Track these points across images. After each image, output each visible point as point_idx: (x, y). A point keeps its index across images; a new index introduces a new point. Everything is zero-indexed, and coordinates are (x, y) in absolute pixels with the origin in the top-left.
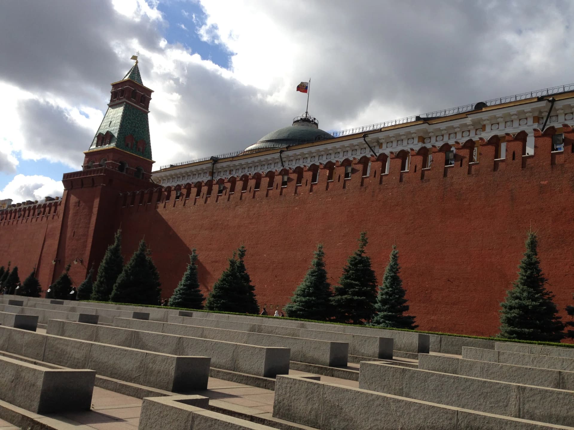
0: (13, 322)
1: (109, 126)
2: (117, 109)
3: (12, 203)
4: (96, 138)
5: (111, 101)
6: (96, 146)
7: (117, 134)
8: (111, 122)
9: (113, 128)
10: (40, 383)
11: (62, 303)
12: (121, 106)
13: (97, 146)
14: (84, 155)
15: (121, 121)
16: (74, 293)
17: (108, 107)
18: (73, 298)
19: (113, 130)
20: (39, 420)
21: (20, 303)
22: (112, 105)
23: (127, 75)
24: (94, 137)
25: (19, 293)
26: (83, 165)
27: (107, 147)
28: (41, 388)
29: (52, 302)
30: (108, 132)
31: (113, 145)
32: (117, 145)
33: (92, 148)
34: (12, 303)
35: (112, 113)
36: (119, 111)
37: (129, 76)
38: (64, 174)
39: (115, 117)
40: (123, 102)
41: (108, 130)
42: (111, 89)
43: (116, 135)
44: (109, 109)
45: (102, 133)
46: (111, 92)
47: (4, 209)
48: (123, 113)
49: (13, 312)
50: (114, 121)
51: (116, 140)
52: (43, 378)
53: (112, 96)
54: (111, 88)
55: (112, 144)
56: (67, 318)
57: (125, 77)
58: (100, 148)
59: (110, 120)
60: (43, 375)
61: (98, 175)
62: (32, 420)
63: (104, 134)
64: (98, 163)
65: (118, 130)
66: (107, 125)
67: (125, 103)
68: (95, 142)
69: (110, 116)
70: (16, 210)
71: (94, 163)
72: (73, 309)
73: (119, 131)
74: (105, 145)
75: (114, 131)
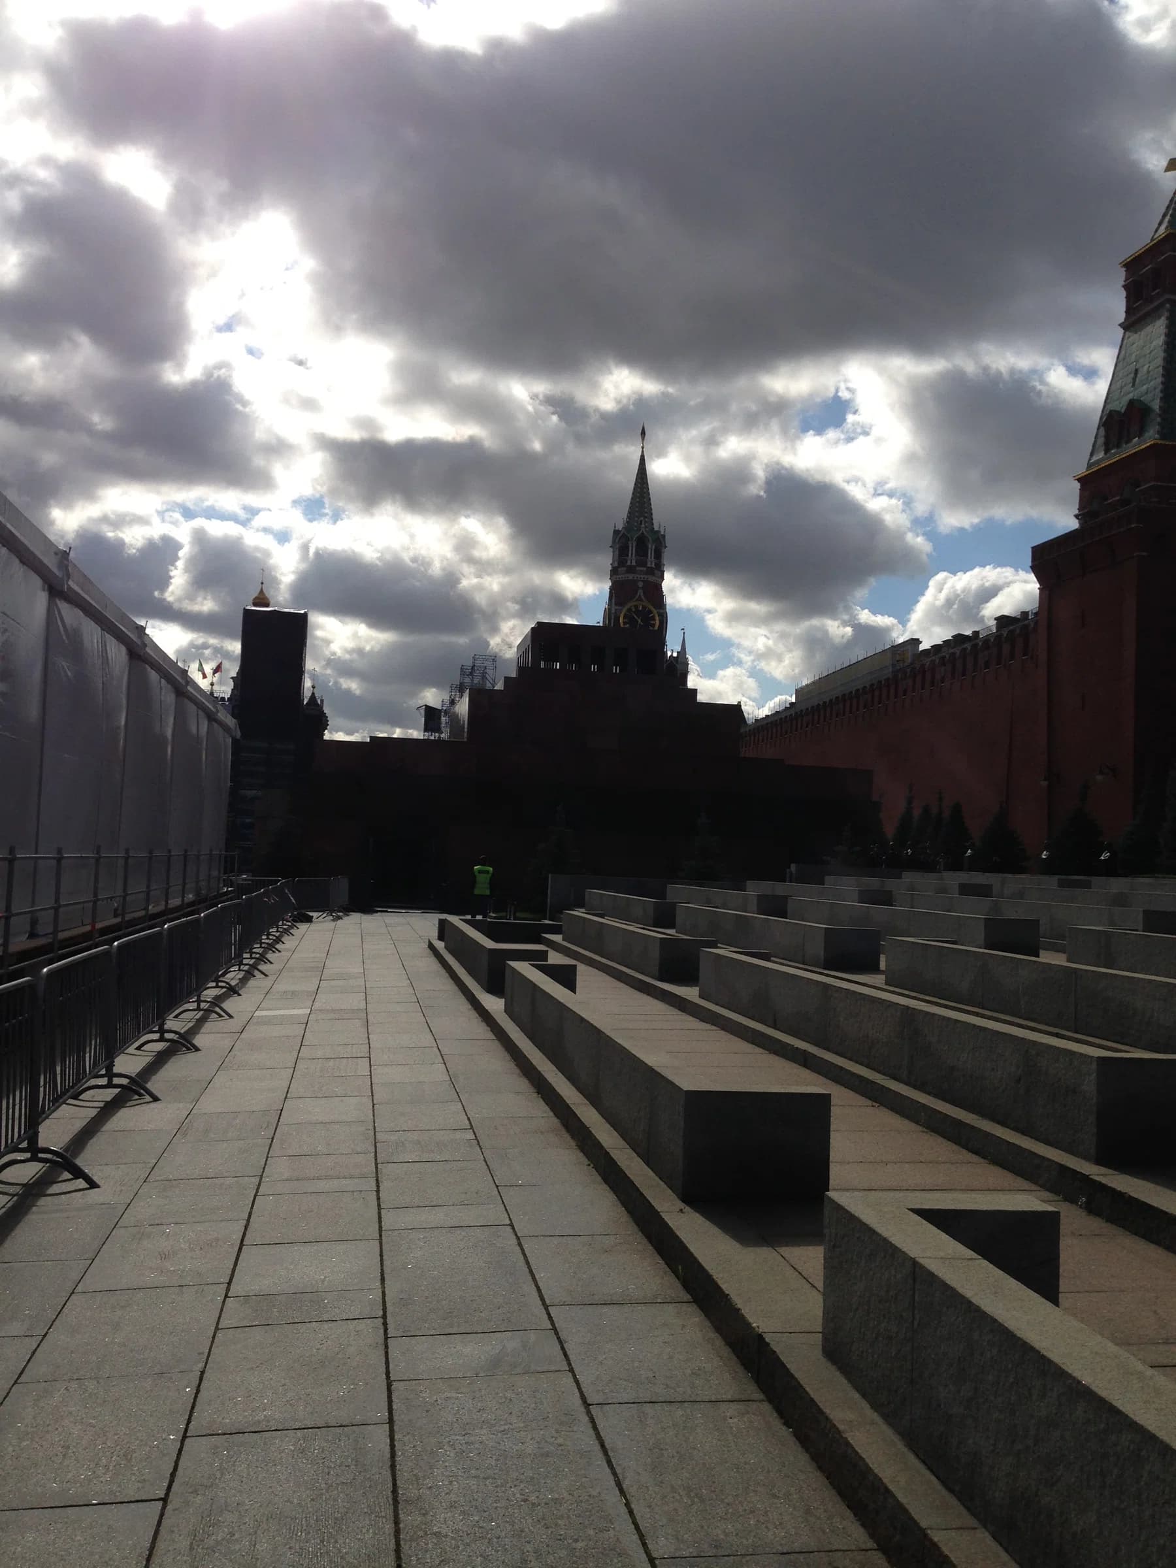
0: (981, 936)
1: (1133, 386)
2: (1149, 329)
3: (922, 647)
4: (1102, 429)
5: (1128, 311)
6: (1105, 454)
7: (1158, 401)
8: (1136, 371)
9: (1145, 387)
10: (1089, 1085)
11: (1087, 885)
12: (1159, 317)
13: (1107, 451)
14: (1078, 485)
15: (1164, 359)
16: (1110, 857)
17: (1122, 331)
18: (1109, 870)
19: (1147, 393)
20: (1104, 1180)
21: (983, 891)
22: (1132, 324)
23: (1160, 224)
24: (1097, 426)
25: (976, 865)
26: (1077, 512)
27: (1136, 445)
28: (1095, 1100)
29: (1062, 884)
30: (1131, 403)
31: (1151, 437)
32: (1163, 436)
33: (1095, 458)
34: (965, 890)
35: (1134, 346)
36: (1156, 332)
37: (1169, 222)
38: (1033, 548)
39: (1145, 356)
40: (1162, 305)
41: (1130, 396)
42: (1124, 278)
43: (1156, 405)
44: (1127, 336)
45: (1115, 411)
46: (1123, 286)
47: (906, 664)
48: (1167, 335)
49: (974, 912)
50: (1146, 367)
51: (1159, 420)
52: (1095, 1074)
53: (1128, 298)
54: (1121, 276)
55: (1147, 435)
56: (1112, 923)
57: (1156, 231)
58: (1117, 455)
59: (1132, 367)
60: (1094, 1066)
61: (1122, 530)
62: (1086, 1179)
63: (1123, 411)
64: (1117, 498)
65: (1158, 390)
66: (1125, 385)
67: (1168, 306)
68: (1101, 440)
69: (1131, 354)
70: (933, 662)
71: (1106, 499)
72: (1121, 900)
73: (1162, 391)
74: (1129, 441)
75: (1150, 396)
